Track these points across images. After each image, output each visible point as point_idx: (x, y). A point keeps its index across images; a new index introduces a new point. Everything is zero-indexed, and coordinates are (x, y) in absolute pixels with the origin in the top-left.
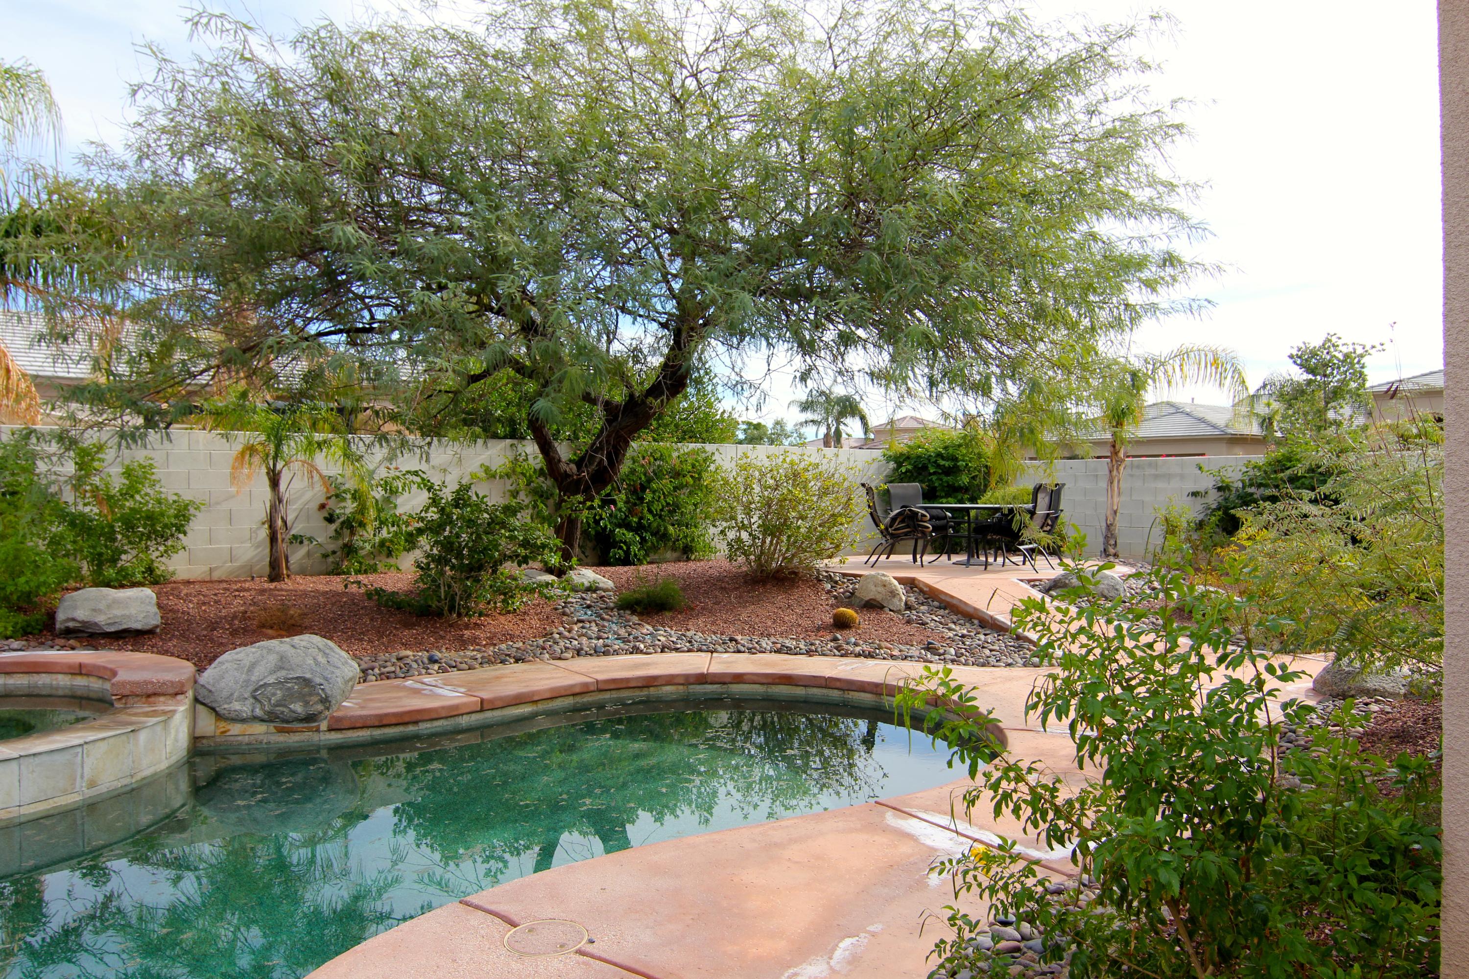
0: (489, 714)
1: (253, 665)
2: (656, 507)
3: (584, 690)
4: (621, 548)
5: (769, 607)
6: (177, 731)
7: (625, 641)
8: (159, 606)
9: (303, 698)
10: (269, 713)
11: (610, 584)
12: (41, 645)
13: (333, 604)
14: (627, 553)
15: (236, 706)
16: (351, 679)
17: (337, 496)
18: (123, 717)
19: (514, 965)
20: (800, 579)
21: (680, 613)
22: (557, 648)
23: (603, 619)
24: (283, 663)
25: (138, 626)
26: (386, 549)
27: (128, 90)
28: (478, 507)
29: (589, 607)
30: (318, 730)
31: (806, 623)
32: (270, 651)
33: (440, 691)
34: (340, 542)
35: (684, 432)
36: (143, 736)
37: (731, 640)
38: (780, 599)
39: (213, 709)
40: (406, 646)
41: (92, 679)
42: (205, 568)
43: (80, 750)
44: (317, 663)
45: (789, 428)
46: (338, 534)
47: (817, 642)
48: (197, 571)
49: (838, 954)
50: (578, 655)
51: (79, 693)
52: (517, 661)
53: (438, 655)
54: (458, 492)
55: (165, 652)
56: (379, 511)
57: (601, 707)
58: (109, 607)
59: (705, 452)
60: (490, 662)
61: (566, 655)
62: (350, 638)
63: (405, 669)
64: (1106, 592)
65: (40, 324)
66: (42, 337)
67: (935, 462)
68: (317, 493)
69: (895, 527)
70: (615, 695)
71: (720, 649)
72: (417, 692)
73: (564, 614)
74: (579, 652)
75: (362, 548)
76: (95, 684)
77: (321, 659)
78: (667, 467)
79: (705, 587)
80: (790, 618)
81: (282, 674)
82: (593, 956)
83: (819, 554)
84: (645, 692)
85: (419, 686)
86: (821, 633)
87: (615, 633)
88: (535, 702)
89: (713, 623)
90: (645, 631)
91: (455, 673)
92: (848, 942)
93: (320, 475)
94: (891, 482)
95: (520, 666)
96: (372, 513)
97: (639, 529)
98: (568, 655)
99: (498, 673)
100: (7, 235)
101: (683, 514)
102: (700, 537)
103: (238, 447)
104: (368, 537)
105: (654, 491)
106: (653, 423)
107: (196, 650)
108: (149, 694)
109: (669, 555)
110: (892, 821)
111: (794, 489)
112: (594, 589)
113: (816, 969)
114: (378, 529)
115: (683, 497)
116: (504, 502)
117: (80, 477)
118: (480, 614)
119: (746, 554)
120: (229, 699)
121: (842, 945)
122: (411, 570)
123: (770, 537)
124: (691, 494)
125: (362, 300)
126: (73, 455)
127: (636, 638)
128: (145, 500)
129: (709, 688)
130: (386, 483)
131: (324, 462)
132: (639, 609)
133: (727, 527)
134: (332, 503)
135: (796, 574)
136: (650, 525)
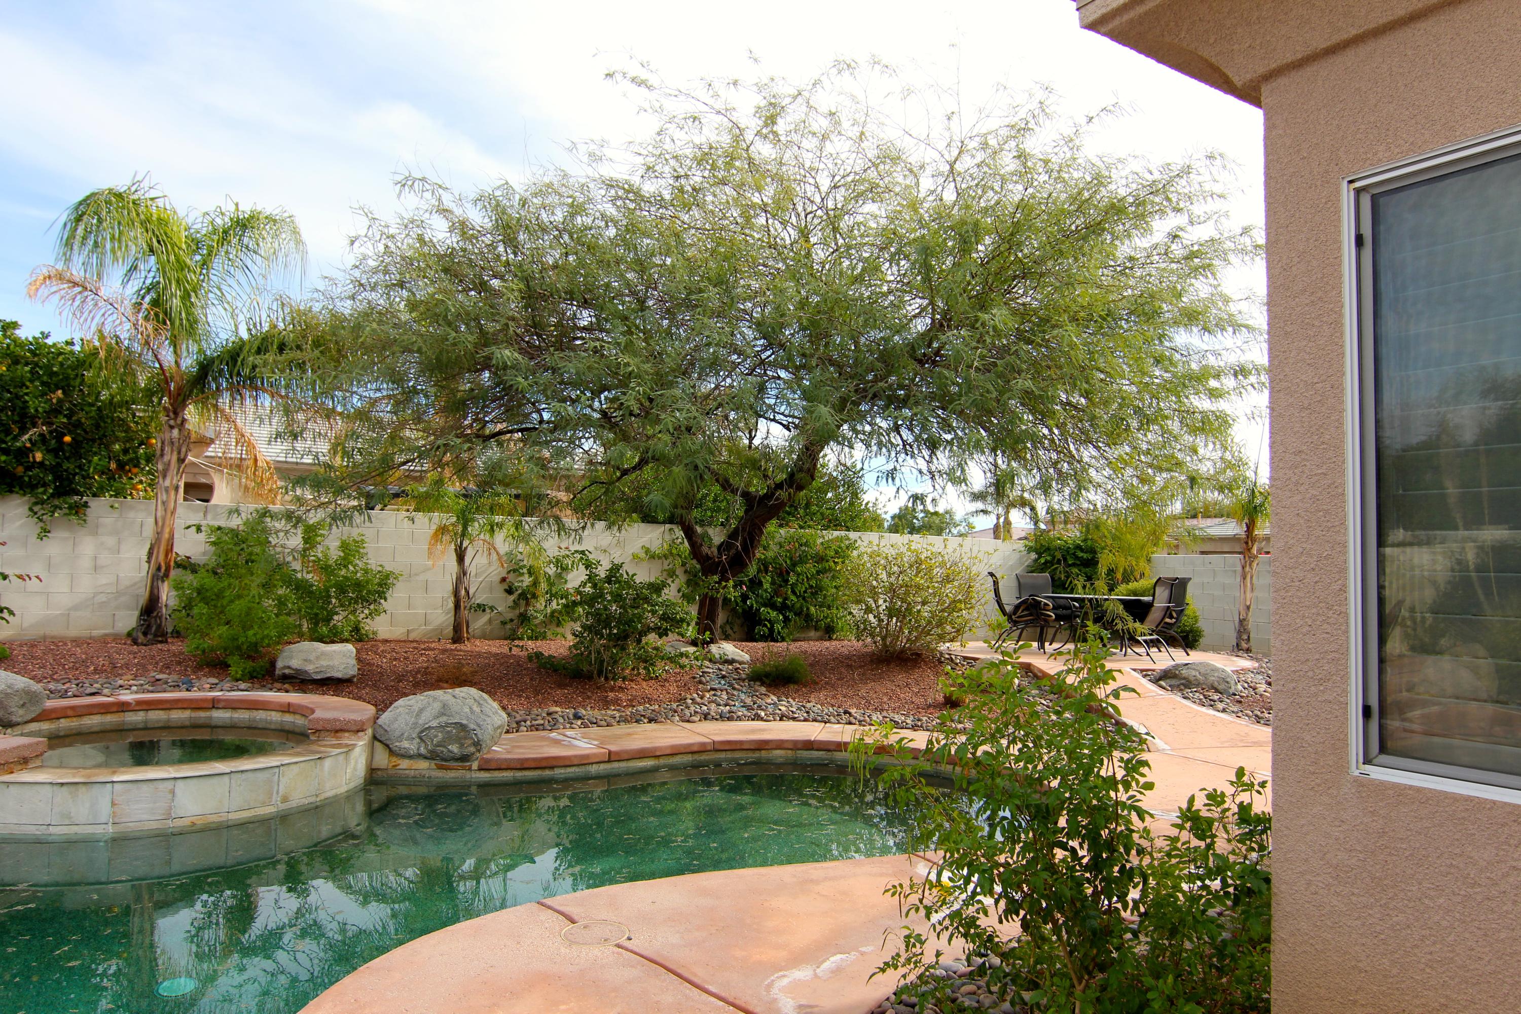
0: (616, 765)
1: (421, 711)
2: (800, 589)
3: (702, 749)
4: (765, 626)
5: (889, 684)
6: (356, 762)
7: (749, 708)
8: (359, 660)
9: (459, 741)
10: (431, 752)
11: (747, 657)
12: (263, 687)
13: (501, 665)
14: (771, 630)
15: (406, 744)
16: (499, 727)
17: (514, 571)
18: (315, 747)
19: (563, 950)
20: (923, 660)
21: (805, 686)
22: (687, 712)
23: (734, 689)
24: (445, 710)
25: (339, 675)
26: (555, 619)
27: (348, 242)
28: (629, 584)
29: (724, 677)
30: (470, 769)
31: (919, 701)
32: (435, 699)
33: (577, 743)
34: (517, 612)
35: (830, 521)
36: (328, 763)
37: (846, 712)
38: (901, 678)
39: (387, 746)
40: (556, 703)
41: (298, 717)
42: (404, 630)
43: (277, 770)
44: (472, 711)
45: (958, 517)
46: (516, 604)
47: (924, 719)
48: (397, 632)
49: (826, 965)
50: (705, 719)
51: (287, 728)
52: (650, 721)
53: (582, 711)
54: (611, 570)
55: (359, 698)
56: (551, 584)
57: (718, 765)
58: (318, 658)
59: (849, 539)
60: (626, 721)
61: (694, 718)
62: (511, 694)
63: (552, 723)
64: (1216, 684)
65: (277, 422)
66: (278, 435)
67: (1074, 554)
68: (496, 571)
69: (1018, 614)
70: (729, 755)
71: (832, 718)
72: (557, 742)
73: (700, 682)
74: (706, 717)
75: (536, 618)
76: (299, 721)
77: (476, 709)
78: (813, 552)
79: (832, 664)
80: (906, 695)
81: (444, 719)
82: (627, 949)
83: (942, 638)
84: (757, 755)
85: (561, 737)
86: (931, 710)
87: (742, 701)
88: (657, 757)
89: (834, 697)
90: (769, 701)
91: (594, 730)
92: (839, 956)
93: (498, 553)
94: (1032, 572)
95: (653, 726)
96: (543, 586)
97: (783, 608)
98: (696, 718)
99: (630, 730)
100: (259, 351)
101: (825, 597)
102: (841, 618)
103: (434, 527)
104: (541, 607)
105: (799, 575)
106: (802, 511)
107: (379, 696)
108: (338, 730)
109: (812, 634)
110: (922, 869)
111: (916, 575)
112: (731, 662)
113: (802, 974)
114: (550, 601)
115: (826, 581)
116: (652, 580)
117: (305, 550)
118: (624, 679)
119: (872, 635)
120: (400, 738)
121: (832, 959)
122: (570, 637)
123: (894, 619)
124: (834, 577)
125: (533, 404)
126: (300, 531)
127: (759, 707)
128: (355, 570)
129: (815, 754)
130: (558, 561)
131: (502, 542)
132: (768, 681)
133: (855, 610)
134: (511, 577)
135: (919, 655)
136: (793, 605)
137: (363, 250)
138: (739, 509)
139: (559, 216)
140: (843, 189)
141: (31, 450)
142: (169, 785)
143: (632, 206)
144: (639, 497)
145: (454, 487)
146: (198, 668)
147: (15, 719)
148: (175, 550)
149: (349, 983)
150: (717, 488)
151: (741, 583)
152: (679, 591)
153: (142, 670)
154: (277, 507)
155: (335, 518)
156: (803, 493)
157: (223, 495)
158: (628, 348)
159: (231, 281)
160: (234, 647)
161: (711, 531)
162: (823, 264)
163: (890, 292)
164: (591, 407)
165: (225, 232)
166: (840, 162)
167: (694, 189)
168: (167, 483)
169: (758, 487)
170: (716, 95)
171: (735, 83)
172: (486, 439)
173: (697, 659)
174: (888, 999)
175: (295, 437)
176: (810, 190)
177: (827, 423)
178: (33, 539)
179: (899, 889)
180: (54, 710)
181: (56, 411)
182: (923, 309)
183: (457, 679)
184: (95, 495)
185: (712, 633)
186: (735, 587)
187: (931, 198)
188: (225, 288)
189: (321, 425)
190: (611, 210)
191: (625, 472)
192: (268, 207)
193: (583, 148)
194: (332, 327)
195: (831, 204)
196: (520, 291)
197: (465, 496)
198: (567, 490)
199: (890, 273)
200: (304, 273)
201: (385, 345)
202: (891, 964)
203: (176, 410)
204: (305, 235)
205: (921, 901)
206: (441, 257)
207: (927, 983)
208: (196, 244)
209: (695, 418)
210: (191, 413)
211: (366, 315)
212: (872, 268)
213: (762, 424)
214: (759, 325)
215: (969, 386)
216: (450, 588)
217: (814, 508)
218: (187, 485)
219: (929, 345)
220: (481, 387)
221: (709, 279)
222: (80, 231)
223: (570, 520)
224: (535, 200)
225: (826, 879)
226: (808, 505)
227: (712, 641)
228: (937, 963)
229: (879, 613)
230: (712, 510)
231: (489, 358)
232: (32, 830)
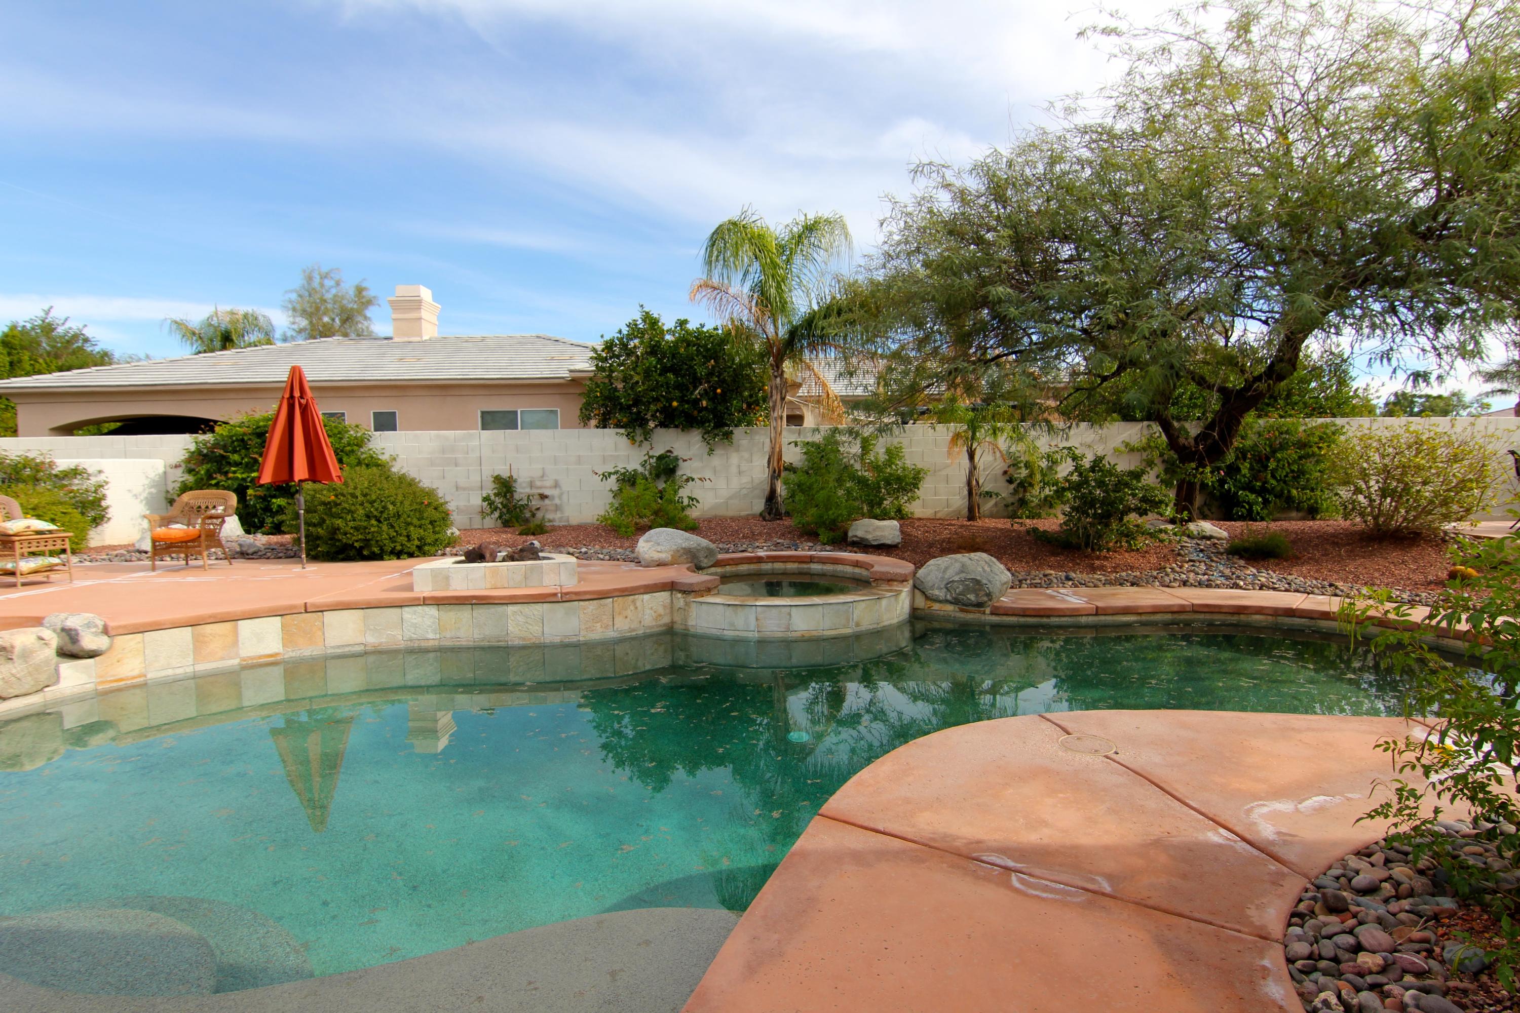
0: (1102, 618)
1: (946, 569)
2: (1281, 473)
3: (1182, 610)
4: (1244, 507)
5: (1381, 561)
6: (903, 603)
7: (1228, 578)
8: (902, 532)
9: (975, 591)
10: (955, 599)
11: (1225, 534)
12: (840, 550)
14: (1250, 511)
15: (936, 592)
16: (1005, 583)
17: (1014, 465)
18: (875, 591)
19: (1060, 753)
20: (1422, 539)
21: (1286, 561)
22: (1167, 579)
23: (1212, 561)
24: (963, 569)
25: (889, 542)
26: (1048, 503)
27: (879, 224)
28: (1110, 473)
29: (1202, 551)
30: (984, 613)
31: (1419, 577)
32: (956, 560)
33: (1068, 598)
34: (1017, 497)
35: (1314, 409)
36: (884, 602)
37: (1331, 585)
38: (1395, 555)
39: (924, 593)
40: (1051, 567)
41: (863, 570)
42: (933, 511)
43: (852, 605)
44: (984, 571)
45: (1467, 399)
46: (1016, 491)
47: (1424, 595)
48: (927, 513)
49: (1308, 803)
50: (1185, 585)
51: (857, 577)
52: (1132, 585)
53: (1072, 575)
54: (1095, 461)
55: (903, 559)
56: (1044, 475)
58: (874, 530)
59: (1335, 425)
60: (1111, 584)
61: (1173, 584)
63: (1048, 582)
65: (840, 366)
66: (841, 375)
68: (1000, 466)
70: (1208, 617)
71: (1316, 590)
72: (1052, 597)
73: (1179, 554)
74: (1185, 583)
75: (1032, 501)
76: (864, 573)
77: (987, 569)
78: (1294, 439)
79: (1316, 541)
80: (1401, 572)
81: (963, 575)
82: (1114, 761)
83: (1446, 517)
85: (1055, 594)
86: (1432, 586)
87: (1221, 572)
88: (1140, 614)
89: (1317, 571)
90: (1248, 572)
91: (1083, 589)
92: (1322, 798)
93: (1000, 452)
95: (1135, 588)
96: (1038, 477)
97: (1262, 491)
98: (1176, 584)
99: (1115, 591)
100: (825, 317)
101: (1308, 480)
102: (1326, 500)
103: (951, 434)
104: (1036, 494)
105: (1279, 461)
106: (1281, 402)
107: (917, 558)
108: (890, 579)
109: (1294, 514)
110: (1419, 733)
111: (1416, 456)
112: (1209, 538)
113: (1284, 806)
114: (1043, 488)
115: (1309, 465)
116: (1132, 468)
117: (863, 455)
118: (1108, 550)
119: (1362, 515)
120: (932, 587)
121: (1315, 799)
122: (1061, 517)
123: (1388, 500)
124: (1318, 462)
125: (1024, 330)
126: (858, 441)
127: (1238, 577)
128: (897, 468)
129: (1297, 621)
130: (1049, 456)
131: (1002, 442)
132: (1246, 555)
133: (1345, 493)
134: (1011, 470)
135: (1415, 533)
136: (1273, 489)
137: (889, 228)
138: (1215, 403)
139: (1040, 169)
140: (1326, 80)
141: (700, 400)
142: (787, 609)
143: (1105, 145)
144: (1119, 399)
145: (965, 403)
146: (801, 536)
147: (704, 565)
148: (784, 459)
149: (903, 752)
150: (1193, 387)
151: (1219, 469)
152: (1157, 477)
153: (769, 537)
154: (842, 426)
155: (881, 430)
156: (1283, 384)
157: (809, 421)
158: (1105, 269)
159: (805, 271)
160: (821, 523)
161: (1187, 425)
162: (1304, 159)
163: (1384, 173)
164: (1074, 326)
165: (800, 237)
166: (1322, 52)
167: (1164, 117)
168: (776, 415)
169: (1235, 381)
170: (1185, 23)
171: (1204, 6)
172: (987, 362)
173: (1175, 534)
174: (1376, 843)
175: (851, 375)
176: (1287, 89)
177: (1311, 311)
178: (706, 456)
179: (1392, 746)
180: (723, 560)
181: (711, 374)
182: (1426, 184)
183: (971, 546)
184: (736, 426)
185: (1190, 512)
186: (1212, 472)
187: (1438, 61)
188: (802, 276)
189: (868, 365)
190: (1086, 154)
191: (1105, 379)
192: (826, 213)
193: (1059, 105)
194: (872, 291)
195: (1311, 97)
196: (1009, 236)
197: (973, 410)
198: (1055, 397)
199: (1384, 153)
200: (851, 257)
201: (910, 298)
202: (1382, 811)
203: (778, 365)
204: (851, 229)
205: (1418, 759)
206: (946, 223)
207: (1422, 836)
208: (781, 248)
209: (1170, 321)
210: (787, 365)
211: (894, 278)
212: (1363, 151)
213: (1239, 323)
214: (1233, 230)
215: (1486, 253)
216: (964, 479)
217: (1295, 398)
218: (788, 417)
219: (1435, 219)
220: (982, 321)
221: (1181, 196)
222: (715, 253)
223: (1058, 422)
224: (1019, 160)
225: (1309, 729)
226: (1289, 395)
227: (1190, 520)
228: (1435, 818)
229: (1370, 494)
230: (1188, 407)
231: (985, 297)
232: (714, 632)
